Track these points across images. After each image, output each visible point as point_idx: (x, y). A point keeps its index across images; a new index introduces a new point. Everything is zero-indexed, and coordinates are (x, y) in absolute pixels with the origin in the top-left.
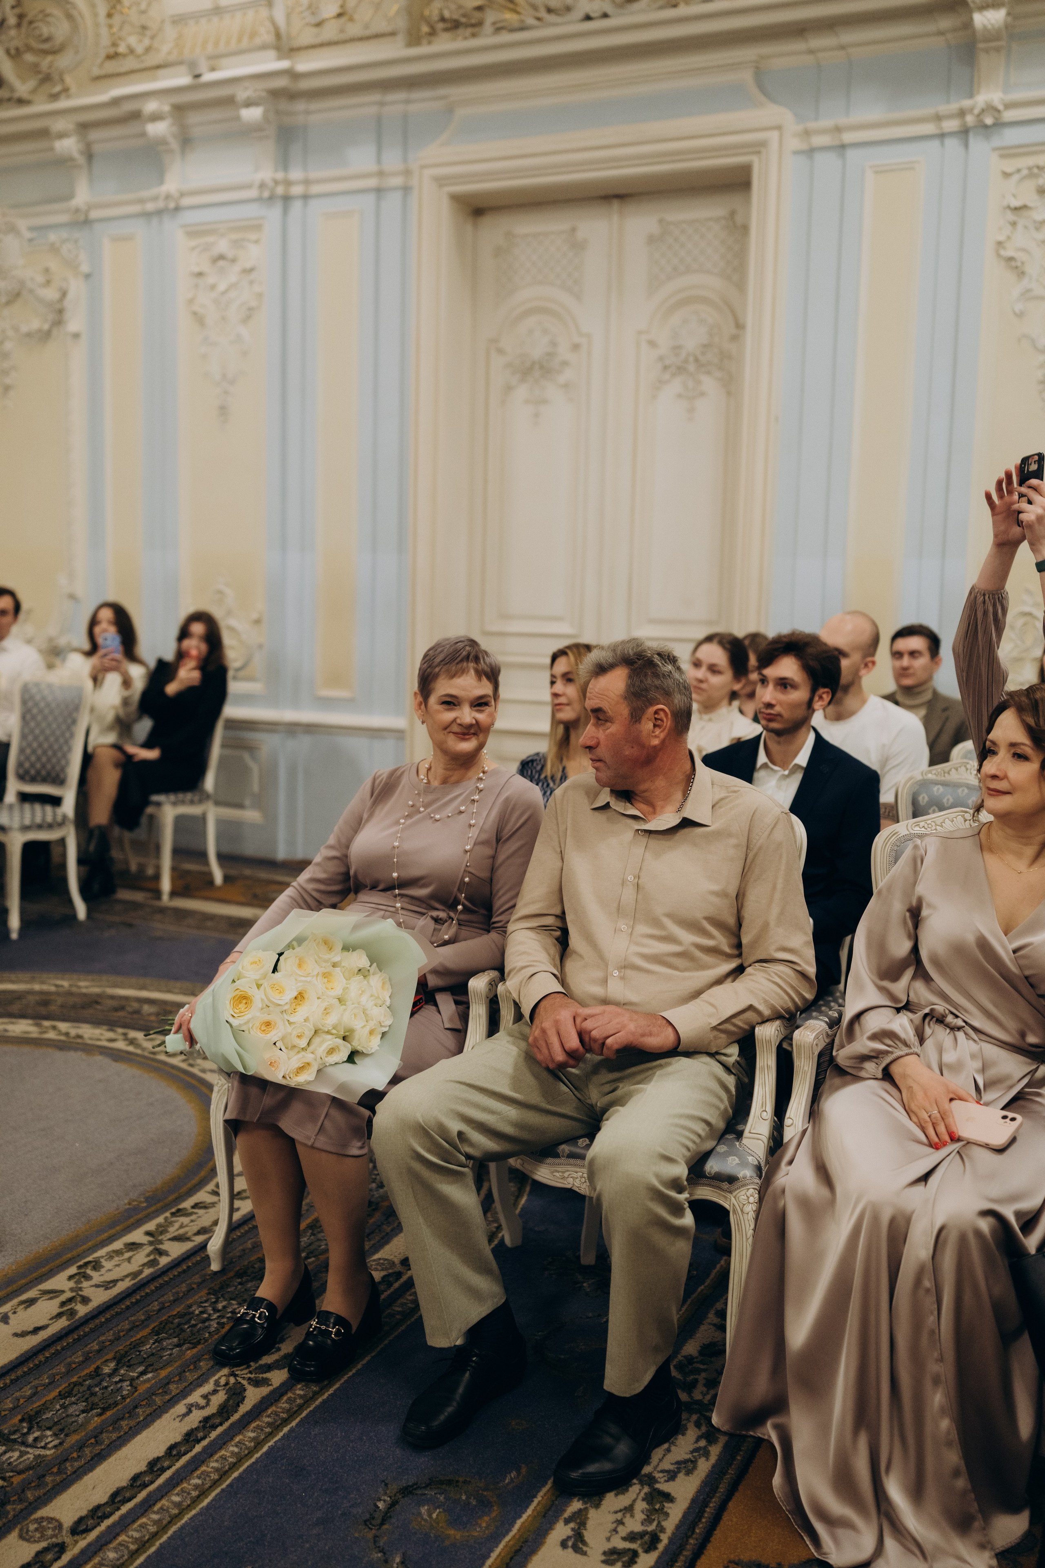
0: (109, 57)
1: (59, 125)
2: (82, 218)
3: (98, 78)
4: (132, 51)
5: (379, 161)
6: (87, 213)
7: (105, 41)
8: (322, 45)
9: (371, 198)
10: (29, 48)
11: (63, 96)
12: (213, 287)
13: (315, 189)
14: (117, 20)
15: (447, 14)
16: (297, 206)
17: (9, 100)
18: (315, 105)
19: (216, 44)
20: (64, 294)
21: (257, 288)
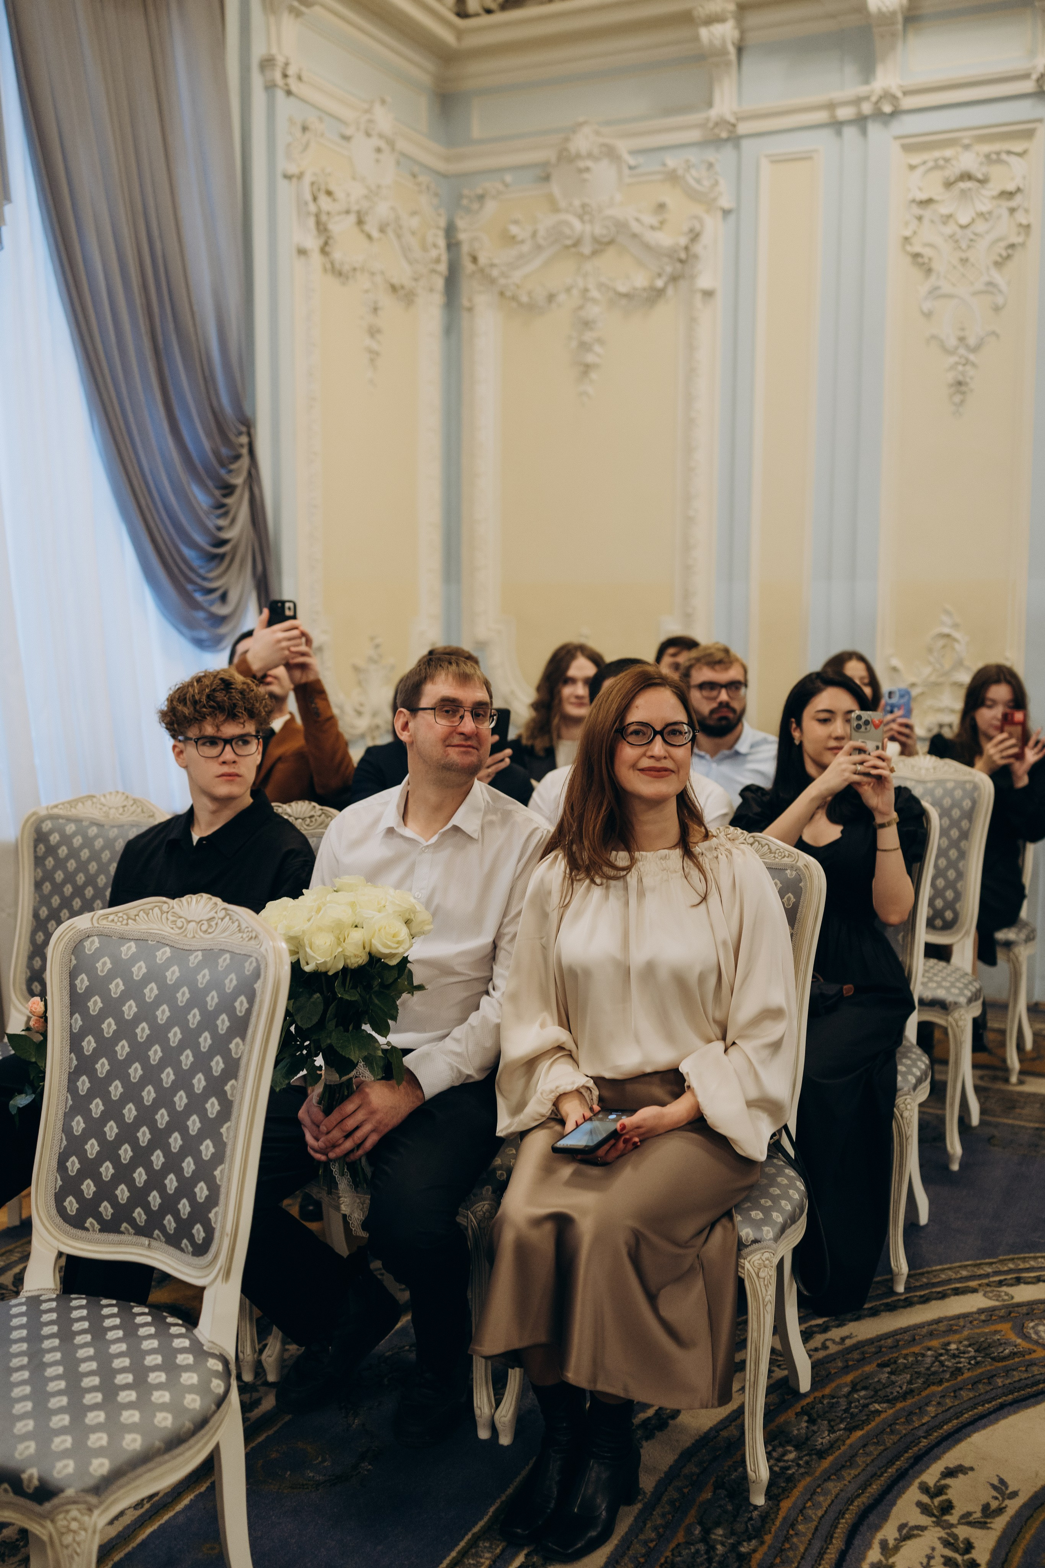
1: (713, 5)
2: (725, 133)
6: (734, 125)
12: (948, 218)
20: (694, 237)
21: (1023, 219)
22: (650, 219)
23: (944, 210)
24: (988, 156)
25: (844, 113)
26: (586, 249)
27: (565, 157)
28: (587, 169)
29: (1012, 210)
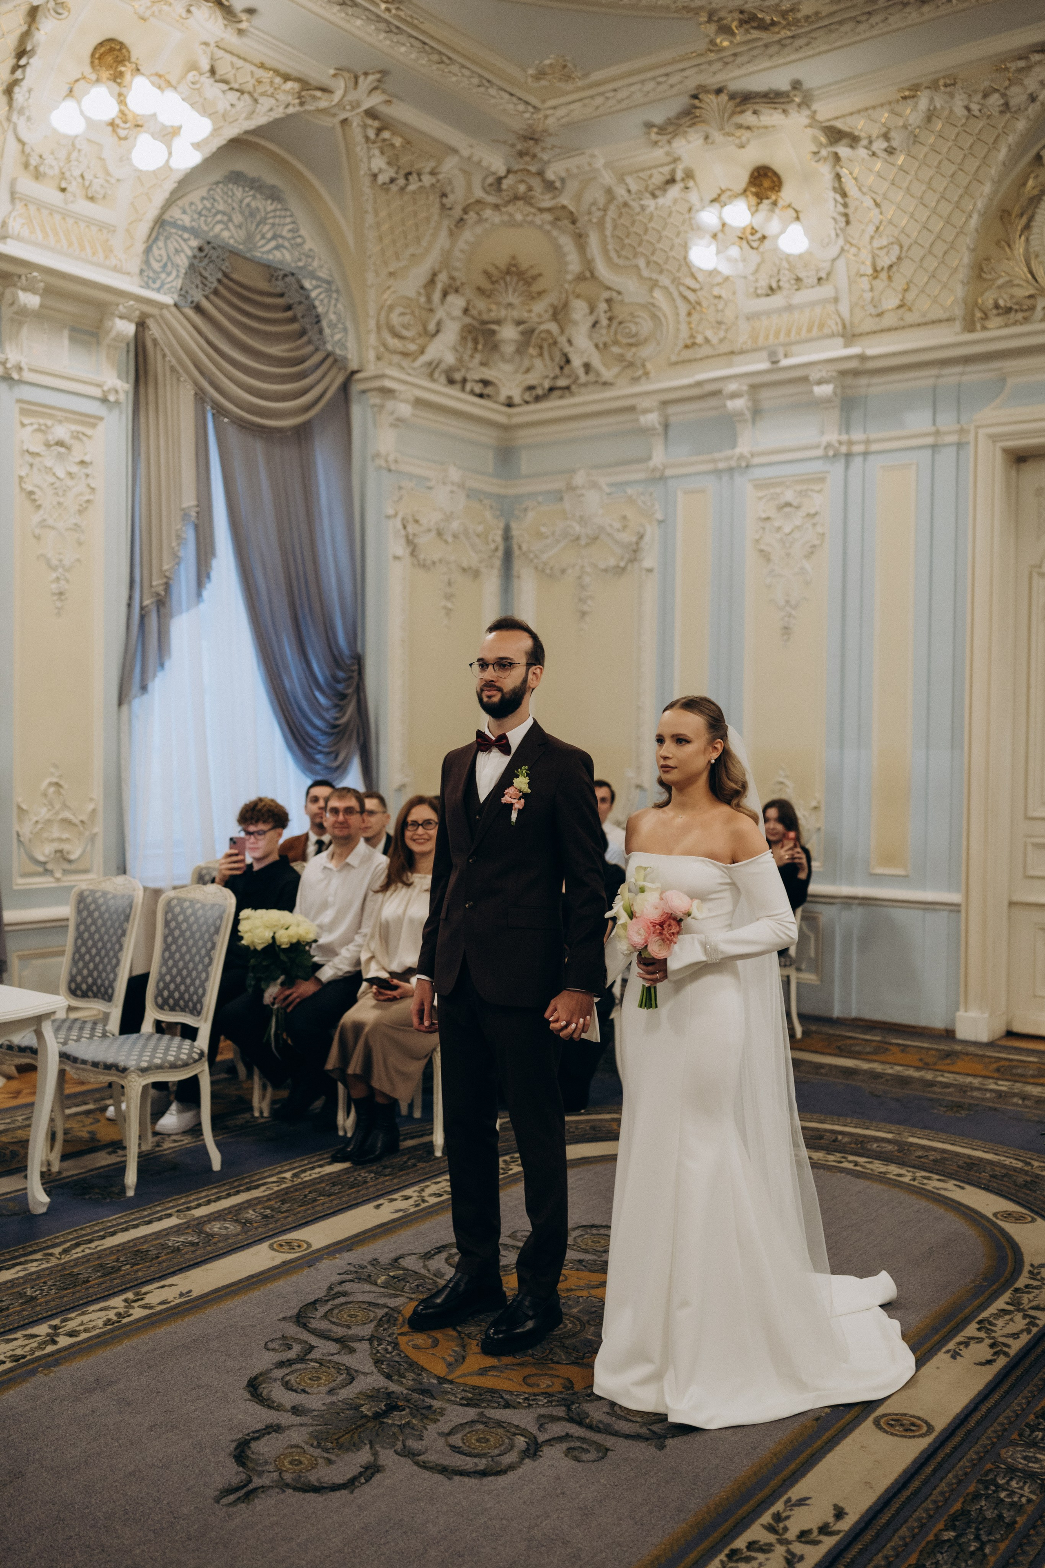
0: (687, 347)
1: (646, 403)
2: (658, 475)
3: (676, 363)
4: (707, 341)
5: (934, 423)
6: (663, 471)
7: (684, 333)
8: (882, 331)
9: (928, 453)
10: (616, 342)
11: (643, 380)
12: (779, 529)
13: (874, 447)
14: (695, 317)
15: (1001, 303)
16: (857, 462)
17: (596, 382)
18: (875, 380)
19: (788, 333)
20: (641, 537)
21: (819, 529)
22: (617, 525)
23: (777, 524)
24: (800, 492)
25: (721, 465)
26: (583, 542)
27: (570, 488)
28: (582, 495)
29: (814, 525)
